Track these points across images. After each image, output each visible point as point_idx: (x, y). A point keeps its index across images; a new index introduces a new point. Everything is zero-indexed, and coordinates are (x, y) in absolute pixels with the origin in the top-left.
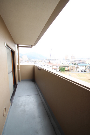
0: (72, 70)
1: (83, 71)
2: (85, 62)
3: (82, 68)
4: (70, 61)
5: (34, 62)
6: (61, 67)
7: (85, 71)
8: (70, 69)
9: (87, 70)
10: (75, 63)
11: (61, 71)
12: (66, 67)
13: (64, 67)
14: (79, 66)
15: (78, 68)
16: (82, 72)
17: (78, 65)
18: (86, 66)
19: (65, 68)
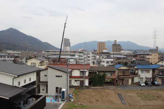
0: (123, 80)
1: (149, 83)
2: (148, 60)
3: (145, 75)
4: (112, 56)
5: (13, 59)
6: (93, 73)
7: (153, 84)
8: (117, 79)
9: (158, 81)
10: (124, 61)
11: (94, 86)
12: (106, 73)
13: (102, 74)
14: (137, 69)
15: (137, 74)
16: (147, 87)
17: (135, 67)
18: (154, 70)
19: (104, 77)
